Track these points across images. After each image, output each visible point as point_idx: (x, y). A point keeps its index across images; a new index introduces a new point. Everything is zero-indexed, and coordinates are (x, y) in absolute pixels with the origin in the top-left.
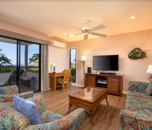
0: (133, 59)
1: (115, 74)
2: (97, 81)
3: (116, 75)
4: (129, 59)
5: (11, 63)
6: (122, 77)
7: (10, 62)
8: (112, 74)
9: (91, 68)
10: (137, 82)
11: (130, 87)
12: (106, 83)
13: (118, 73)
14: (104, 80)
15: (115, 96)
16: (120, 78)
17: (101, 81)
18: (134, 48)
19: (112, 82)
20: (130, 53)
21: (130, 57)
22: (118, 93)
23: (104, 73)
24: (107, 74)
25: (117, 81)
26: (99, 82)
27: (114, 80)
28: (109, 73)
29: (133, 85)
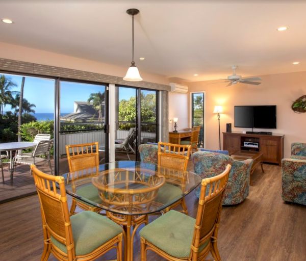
0: (299, 111)
1: (270, 133)
2: (242, 144)
3: (273, 135)
4: (292, 111)
5: (33, 111)
6: (282, 138)
7: (32, 108)
8: (266, 133)
9: (231, 124)
10: (303, 144)
11: (294, 150)
12: (257, 147)
13: (275, 132)
14: (254, 143)
15: (272, 166)
16: (280, 140)
17: (248, 144)
18: (301, 96)
19: (267, 145)
20: (295, 103)
21: (294, 109)
22: (277, 161)
23: (252, 133)
24: (258, 133)
25: (275, 143)
26: (245, 145)
27: (270, 142)
28: (262, 133)
29: (298, 148)
